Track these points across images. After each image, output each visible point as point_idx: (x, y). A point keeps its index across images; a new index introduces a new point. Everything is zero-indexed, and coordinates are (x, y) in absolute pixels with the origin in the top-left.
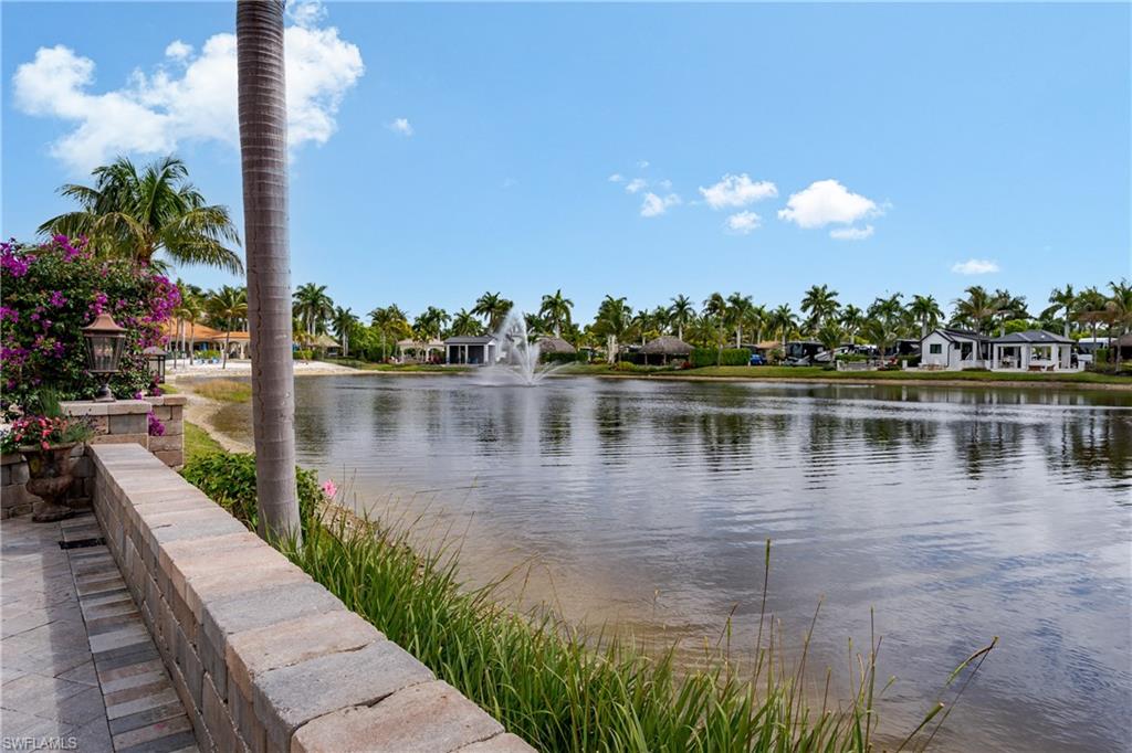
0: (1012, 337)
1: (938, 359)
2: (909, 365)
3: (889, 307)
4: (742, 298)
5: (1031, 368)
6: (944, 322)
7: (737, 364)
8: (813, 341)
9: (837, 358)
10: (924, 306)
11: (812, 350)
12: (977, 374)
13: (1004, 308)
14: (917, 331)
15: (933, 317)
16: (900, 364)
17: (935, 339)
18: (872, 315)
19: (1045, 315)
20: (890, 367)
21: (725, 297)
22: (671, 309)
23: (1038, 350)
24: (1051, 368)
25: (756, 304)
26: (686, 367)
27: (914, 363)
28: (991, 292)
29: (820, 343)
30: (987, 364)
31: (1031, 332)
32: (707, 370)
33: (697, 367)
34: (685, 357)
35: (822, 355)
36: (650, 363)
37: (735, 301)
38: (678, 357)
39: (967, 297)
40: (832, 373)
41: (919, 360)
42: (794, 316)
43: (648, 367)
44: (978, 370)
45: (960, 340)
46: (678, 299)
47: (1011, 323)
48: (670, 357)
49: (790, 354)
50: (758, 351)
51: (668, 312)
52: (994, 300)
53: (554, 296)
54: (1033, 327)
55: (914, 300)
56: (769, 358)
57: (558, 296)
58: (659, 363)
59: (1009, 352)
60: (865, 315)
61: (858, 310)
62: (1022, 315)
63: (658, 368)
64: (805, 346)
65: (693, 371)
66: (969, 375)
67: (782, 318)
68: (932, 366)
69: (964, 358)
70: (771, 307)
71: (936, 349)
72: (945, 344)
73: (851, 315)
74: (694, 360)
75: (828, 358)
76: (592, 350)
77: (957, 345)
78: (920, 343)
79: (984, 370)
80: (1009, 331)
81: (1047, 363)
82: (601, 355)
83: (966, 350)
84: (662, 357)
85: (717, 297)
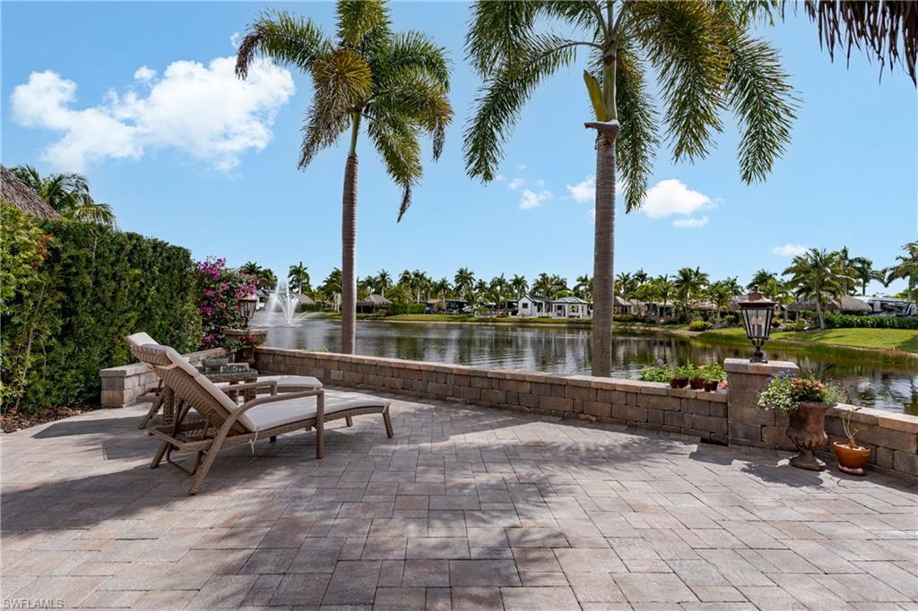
0: (561, 300)
1: (526, 311)
2: (512, 314)
3: (501, 282)
4: (420, 273)
5: (570, 317)
6: (528, 290)
7: (418, 313)
8: (461, 300)
9: (475, 310)
10: (519, 282)
11: (461, 305)
12: (545, 320)
13: (557, 284)
14: (515, 296)
15: (523, 287)
16: (507, 314)
17: (525, 300)
18: (492, 286)
19: (575, 289)
20: (502, 316)
21: (411, 272)
22: (376, 278)
23: (573, 307)
24: (578, 317)
25: (427, 276)
26: (388, 314)
27: (515, 313)
28: (550, 276)
29: (465, 301)
30: (550, 314)
31: (570, 298)
32: (400, 316)
33: (394, 315)
34: (387, 309)
35: (466, 308)
36: (365, 312)
37: (416, 275)
38: (381, 308)
39: (539, 278)
40: (473, 319)
41: (517, 311)
42: (450, 284)
43: (364, 315)
44: (546, 317)
45: (537, 301)
46: (382, 272)
47: (560, 292)
48: (377, 308)
49: (449, 307)
50: (429, 305)
51: (374, 280)
52: (552, 280)
53: (298, 266)
54: (570, 295)
55: (514, 278)
56: (435, 309)
57: (301, 266)
58: (370, 312)
59: (560, 308)
60: (489, 286)
61: (485, 283)
62: (565, 288)
63: (371, 315)
64: (457, 303)
65: (392, 317)
66: (542, 320)
67: (443, 285)
68: (523, 315)
69: (539, 311)
70: (437, 279)
71: (525, 306)
72: (530, 303)
73: (481, 285)
74: (392, 310)
75: (470, 310)
76: (323, 303)
77: (535, 304)
78: (517, 302)
79: (549, 317)
80: (560, 297)
81: (577, 314)
82: (329, 306)
83: (539, 306)
84: (372, 308)
85: (407, 273)
